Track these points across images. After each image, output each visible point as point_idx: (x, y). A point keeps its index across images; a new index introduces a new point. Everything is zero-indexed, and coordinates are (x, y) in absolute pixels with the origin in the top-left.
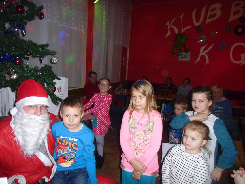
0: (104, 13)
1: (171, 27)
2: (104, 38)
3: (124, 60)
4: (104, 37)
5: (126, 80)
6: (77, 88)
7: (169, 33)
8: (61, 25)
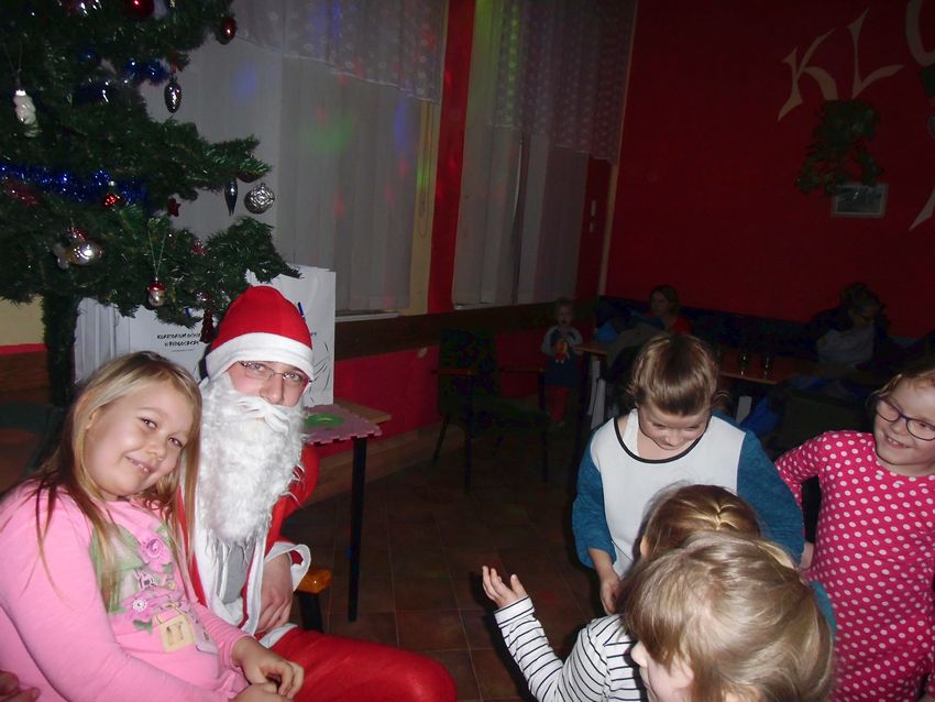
0: (514, 23)
1: (804, 74)
2: (509, 124)
3: (593, 213)
4: (509, 119)
5: (602, 291)
6: (396, 315)
7: (795, 100)
8: (334, 72)
